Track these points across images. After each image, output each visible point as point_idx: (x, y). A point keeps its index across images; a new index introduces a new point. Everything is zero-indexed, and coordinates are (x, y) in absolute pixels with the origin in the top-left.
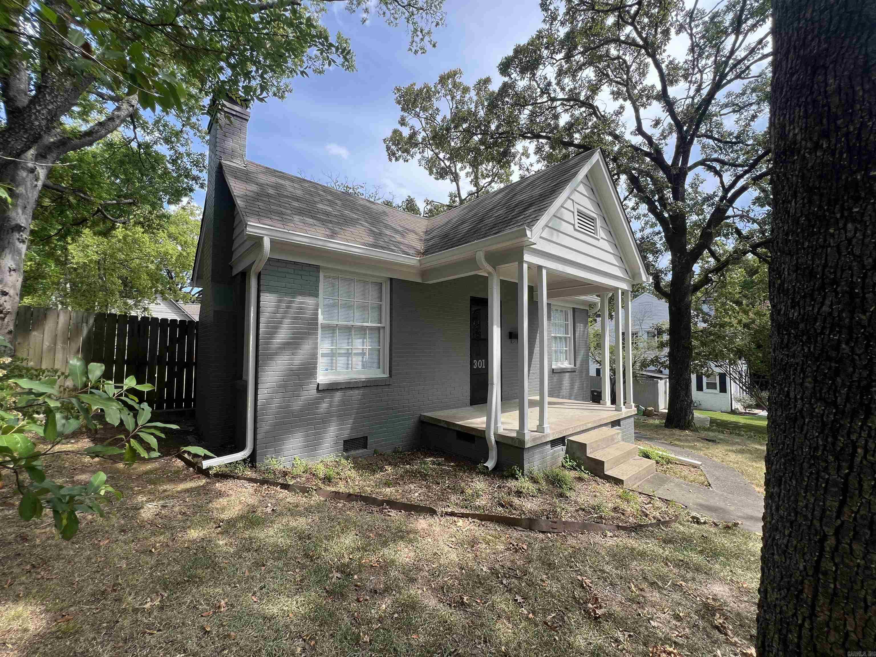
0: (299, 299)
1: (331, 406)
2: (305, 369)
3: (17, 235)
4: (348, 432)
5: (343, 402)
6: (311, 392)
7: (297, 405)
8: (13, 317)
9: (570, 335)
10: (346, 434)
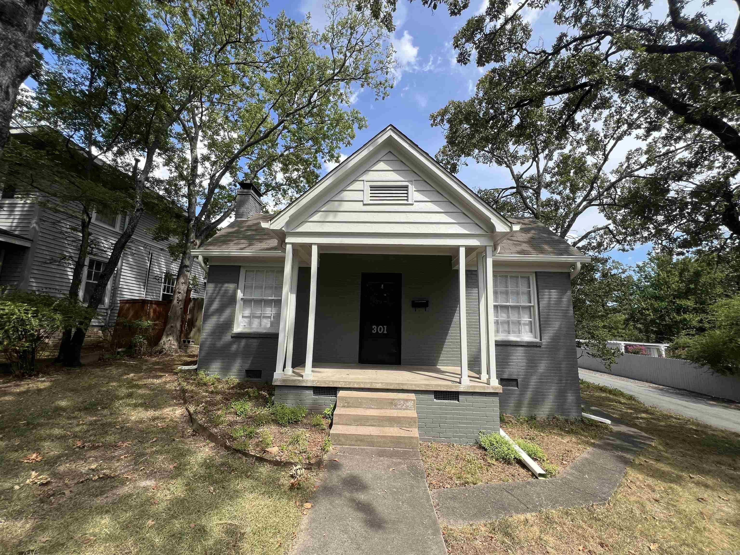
0: (226, 285)
1: (239, 347)
2: (227, 324)
3: (185, 269)
4: (248, 365)
5: (247, 346)
6: (227, 338)
7: (220, 344)
8: (183, 302)
9: (534, 302)
10: (247, 366)
